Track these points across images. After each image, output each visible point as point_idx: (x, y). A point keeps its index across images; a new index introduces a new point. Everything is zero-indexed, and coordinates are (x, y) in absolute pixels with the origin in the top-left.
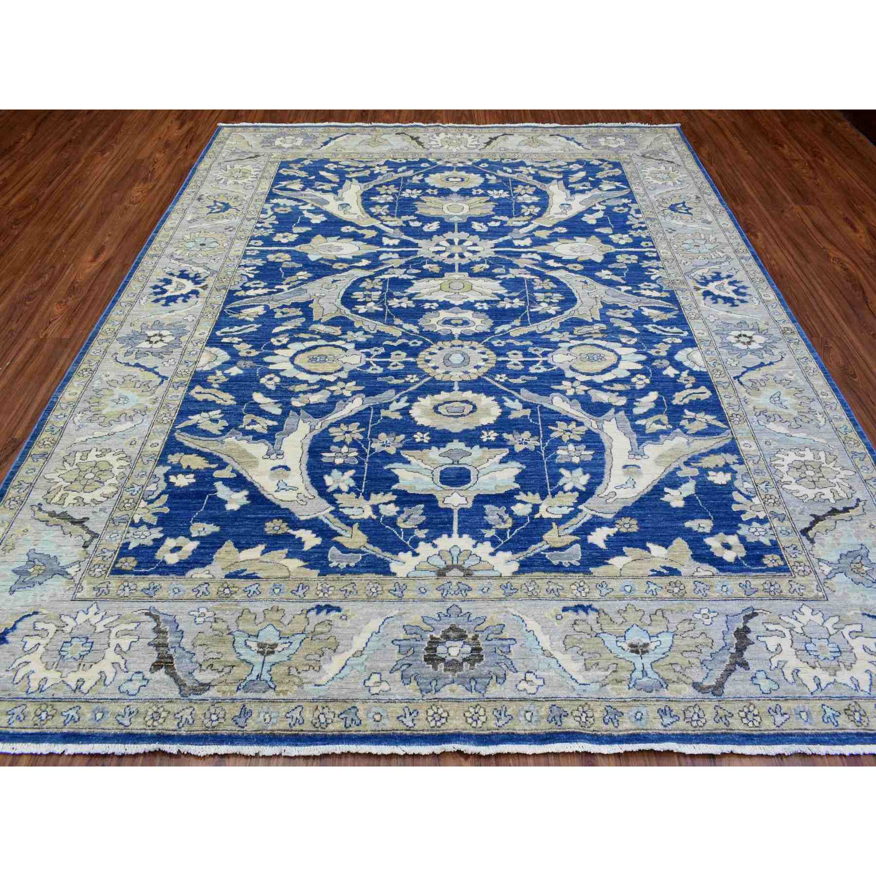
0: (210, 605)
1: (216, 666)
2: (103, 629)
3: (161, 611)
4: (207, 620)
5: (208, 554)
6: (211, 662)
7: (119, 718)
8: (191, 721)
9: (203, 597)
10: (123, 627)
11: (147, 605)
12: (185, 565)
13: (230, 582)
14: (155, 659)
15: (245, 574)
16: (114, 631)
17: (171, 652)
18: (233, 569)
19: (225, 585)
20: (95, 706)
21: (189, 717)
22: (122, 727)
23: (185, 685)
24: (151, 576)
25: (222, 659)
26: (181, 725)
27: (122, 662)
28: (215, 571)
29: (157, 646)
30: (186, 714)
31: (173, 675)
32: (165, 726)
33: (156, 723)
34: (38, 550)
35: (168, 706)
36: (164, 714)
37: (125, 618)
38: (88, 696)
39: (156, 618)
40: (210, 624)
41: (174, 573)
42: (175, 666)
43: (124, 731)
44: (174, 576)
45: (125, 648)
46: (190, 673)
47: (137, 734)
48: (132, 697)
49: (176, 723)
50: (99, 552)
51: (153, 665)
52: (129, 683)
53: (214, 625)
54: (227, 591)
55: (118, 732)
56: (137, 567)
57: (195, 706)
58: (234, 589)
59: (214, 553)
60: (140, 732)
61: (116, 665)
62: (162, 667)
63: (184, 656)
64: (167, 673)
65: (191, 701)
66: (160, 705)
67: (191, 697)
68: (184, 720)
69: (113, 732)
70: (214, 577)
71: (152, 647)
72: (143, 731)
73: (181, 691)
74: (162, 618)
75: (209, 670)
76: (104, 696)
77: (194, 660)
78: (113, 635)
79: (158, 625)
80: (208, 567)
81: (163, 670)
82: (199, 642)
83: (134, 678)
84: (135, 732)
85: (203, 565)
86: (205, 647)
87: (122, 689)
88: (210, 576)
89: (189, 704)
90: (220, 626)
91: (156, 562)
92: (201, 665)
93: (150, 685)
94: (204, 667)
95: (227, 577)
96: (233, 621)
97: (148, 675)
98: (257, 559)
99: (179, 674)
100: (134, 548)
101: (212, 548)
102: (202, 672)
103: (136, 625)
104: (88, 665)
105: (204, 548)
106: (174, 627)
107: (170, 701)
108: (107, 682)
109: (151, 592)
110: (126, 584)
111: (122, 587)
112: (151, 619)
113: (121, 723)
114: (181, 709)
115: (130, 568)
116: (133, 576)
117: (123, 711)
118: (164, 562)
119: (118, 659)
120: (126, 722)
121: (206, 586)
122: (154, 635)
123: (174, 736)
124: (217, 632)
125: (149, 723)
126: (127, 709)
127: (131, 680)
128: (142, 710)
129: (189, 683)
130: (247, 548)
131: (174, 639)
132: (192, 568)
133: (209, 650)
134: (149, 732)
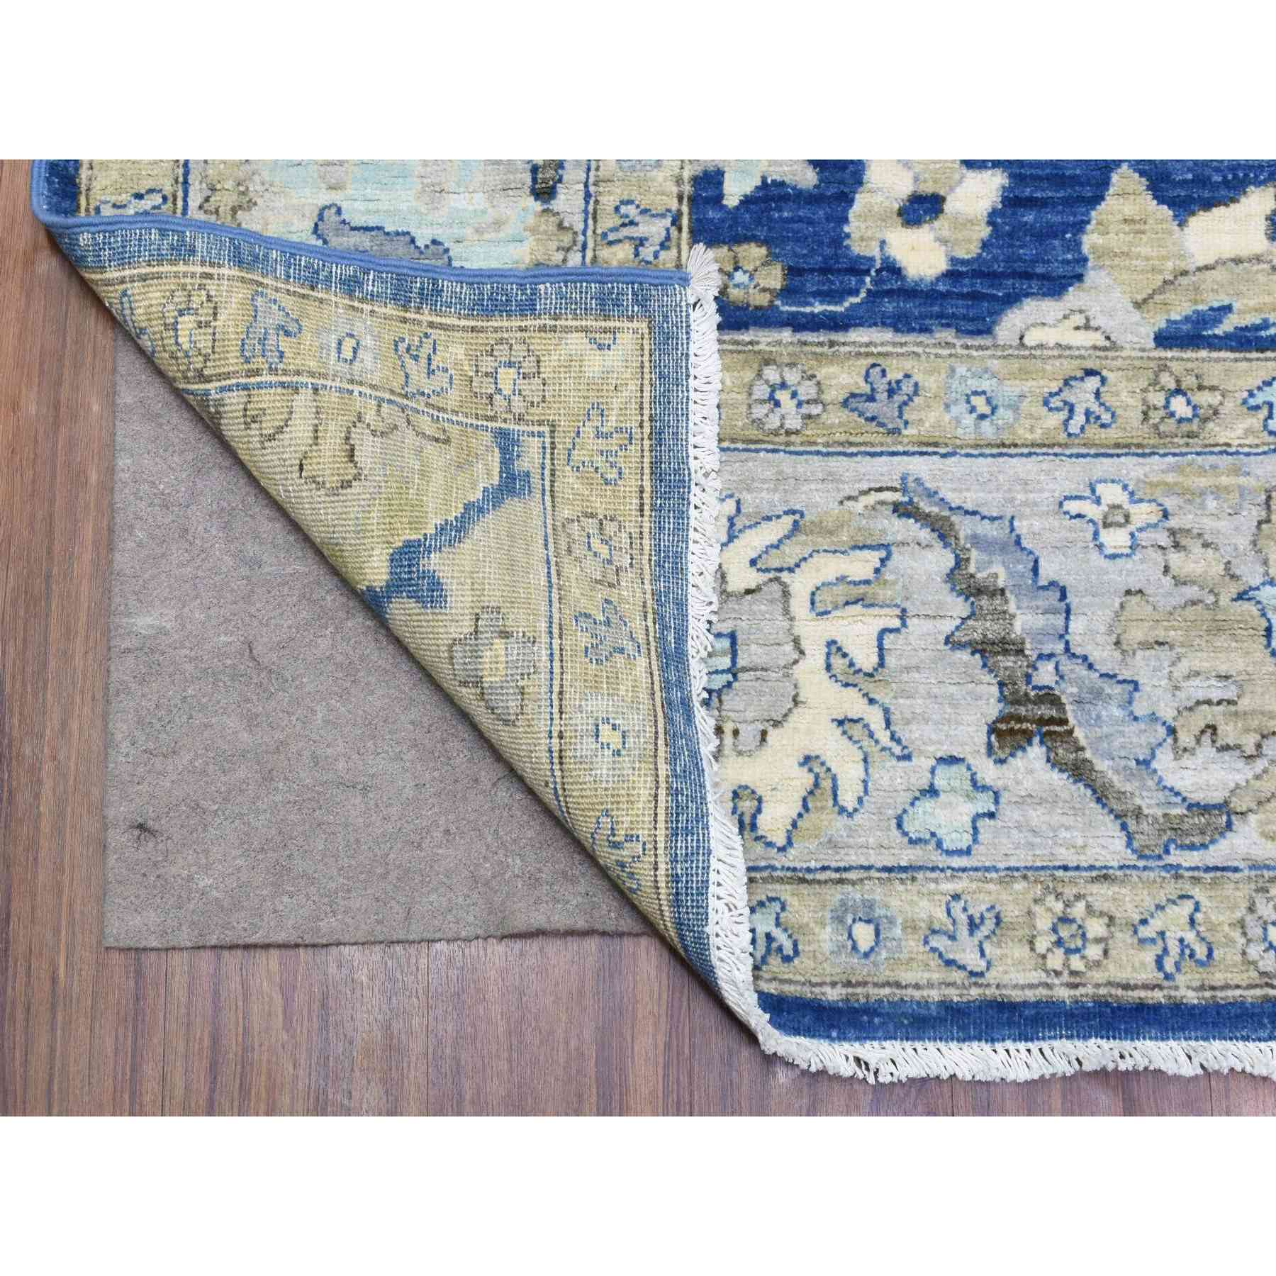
0: (1132, 468)
1: (1229, 733)
2: (753, 578)
3: (954, 499)
4: (1144, 538)
5: (1054, 232)
6: (1205, 715)
7: (936, 942)
8: (1201, 952)
9: (1093, 432)
10: (828, 568)
11: (886, 470)
12: (980, 286)
13: (1182, 361)
14: (993, 709)
15: (1227, 326)
16: (801, 584)
17: (1045, 675)
18: (1180, 308)
19: (1167, 381)
20: (835, 895)
21: (1190, 937)
22: (958, 976)
23: (1138, 814)
24: (858, 336)
25: (1244, 704)
26: (1169, 966)
27: (875, 718)
28: (1110, 314)
29: (985, 649)
30: (1174, 921)
31: (1079, 771)
32: (1113, 972)
33: (1076, 963)
34: (357, 213)
35: (1101, 894)
36: (1096, 928)
37: (821, 528)
38: (794, 858)
39: (943, 531)
40: (1158, 556)
41: (948, 321)
42: (1079, 734)
43: (975, 992)
44: (948, 335)
45: (866, 658)
46: (1145, 763)
47: (1025, 1004)
48: (957, 862)
49: (1149, 956)
50: (608, 221)
51: (992, 730)
52: (927, 804)
53: (1175, 558)
54: (1179, 406)
55: (954, 995)
56: (788, 293)
57: (1197, 892)
58: (1204, 398)
59: (1080, 227)
60: (1030, 995)
61: (856, 731)
62: (1028, 736)
63: (1098, 694)
64: (1054, 763)
65: (1175, 871)
66: (1069, 892)
67: (1175, 857)
68: (1174, 949)
69: (935, 995)
70: (1114, 346)
71: (964, 655)
72: (1042, 993)
73: (1130, 839)
74: (965, 527)
75: (1207, 751)
76: (853, 858)
77: (1140, 708)
78: (799, 605)
79: (960, 562)
80: (1073, 297)
81: (1036, 752)
82: (1136, 634)
83: (940, 783)
84: (1017, 996)
85: (1055, 286)
86: (1164, 653)
87: (912, 827)
88: (1097, 338)
89: (1172, 889)
90: (1194, 563)
91: (858, 268)
92: (1172, 731)
93: (1009, 814)
94: (1185, 739)
95: (1163, 340)
96: (1243, 542)
97: (988, 772)
98: (1258, 259)
99: (1102, 765)
100: (747, 201)
101: (1069, 202)
102: (1187, 761)
103: (874, 557)
104: (749, 733)
105: (1030, 203)
106: (1023, 567)
107: (1103, 876)
108: (848, 798)
109: (882, 407)
110: (772, 374)
111: (761, 391)
112: (925, 535)
113: (949, 963)
114: (1149, 903)
115: (762, 300)
116: (786, 335)
117: (941, 914)
118: (892, 269)
119: (852, 703)
120: (973, 960)
121: (1093, 382)
122: (959, 607)
123: (1157, 1008)
124: (1191, 592)
125: (1056, 961)
126: (957, 908)
127: (932, 791)
128: (1011, 912)
129: (1150, 803)
130: (1208, 205)
131: (1040, 621)
132: (1012, 300)
133: (1184, 666)
134: (1063, 994)
